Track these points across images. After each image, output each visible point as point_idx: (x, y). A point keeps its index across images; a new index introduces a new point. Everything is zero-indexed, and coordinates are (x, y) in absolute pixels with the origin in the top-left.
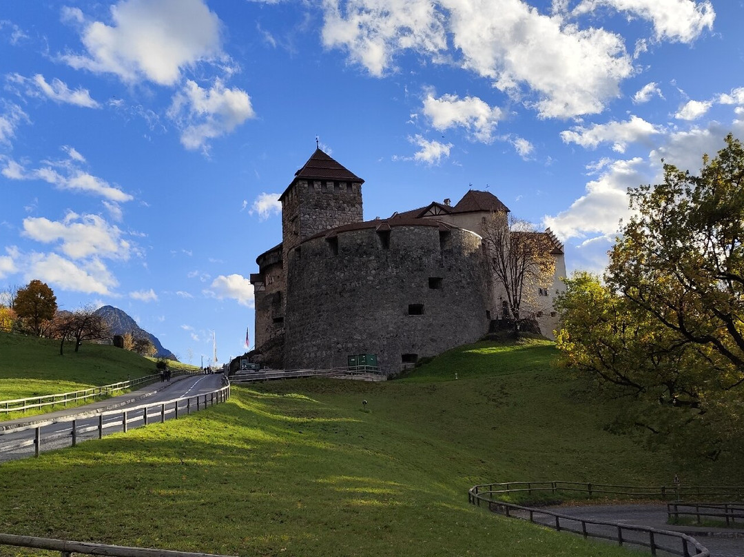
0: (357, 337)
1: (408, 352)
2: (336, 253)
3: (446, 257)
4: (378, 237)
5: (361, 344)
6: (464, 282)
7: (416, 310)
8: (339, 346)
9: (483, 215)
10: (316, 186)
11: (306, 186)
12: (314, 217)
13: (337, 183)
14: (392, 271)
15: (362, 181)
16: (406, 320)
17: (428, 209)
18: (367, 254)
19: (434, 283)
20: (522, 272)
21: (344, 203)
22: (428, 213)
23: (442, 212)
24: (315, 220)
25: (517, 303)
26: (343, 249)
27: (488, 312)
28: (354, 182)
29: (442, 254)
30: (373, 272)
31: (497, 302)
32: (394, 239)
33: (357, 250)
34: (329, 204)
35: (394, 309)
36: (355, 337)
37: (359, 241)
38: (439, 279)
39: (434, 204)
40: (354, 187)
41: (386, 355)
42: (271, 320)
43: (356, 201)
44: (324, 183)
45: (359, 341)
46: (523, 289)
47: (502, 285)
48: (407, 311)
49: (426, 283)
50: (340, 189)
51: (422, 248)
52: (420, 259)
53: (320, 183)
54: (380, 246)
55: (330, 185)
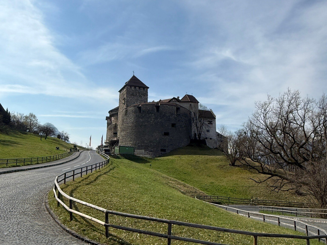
0: (146, 142)
1: (163, 148)
2: (140, 112)
3: (178, 117)
4: (155, 108)
5: (147, 144)
6: (183, 126)
7: (166, 134)
8: (139, 144)
9: (190, 103)
10: (132, 88)
11: (129, 88)
12: (131, 99)
13: (140, 88)
14: (159, 120)
15: (148, 88)
16: (163, 137)
17: (172, 99)
18: (151, 114)
19: (173, 125)
20: (203, 124)
21: (141, 95)
22: (172, 101)
23: (177, 101)
24: (131, 100)
25: (200, 134)
26: (143, 111)
27: (190, 136)
28: (146, 88)
29: (176, 115)
30: (153, 120)
31: (193, 133)
32: (161, 109)
33: (148, 112)
34: (136, 95)
35: (159, 133)
36: (145, 142)
37: (148, 109)
38: (175, 124)
39: (174, 98)
40: (145, 89)
41: (155, 148)
42: (112, 133)
43: (146, 95)
44: (135, 87)
45: (146, 143)
46: (203, 130)
47: (196, 128)
48: (164, 134)
49: (171, 125)
50: (141, 90)
51: (170, 113)
52: (169, 116)
53: (134, 87)
54: (156, 111)
55: (137, 88)
